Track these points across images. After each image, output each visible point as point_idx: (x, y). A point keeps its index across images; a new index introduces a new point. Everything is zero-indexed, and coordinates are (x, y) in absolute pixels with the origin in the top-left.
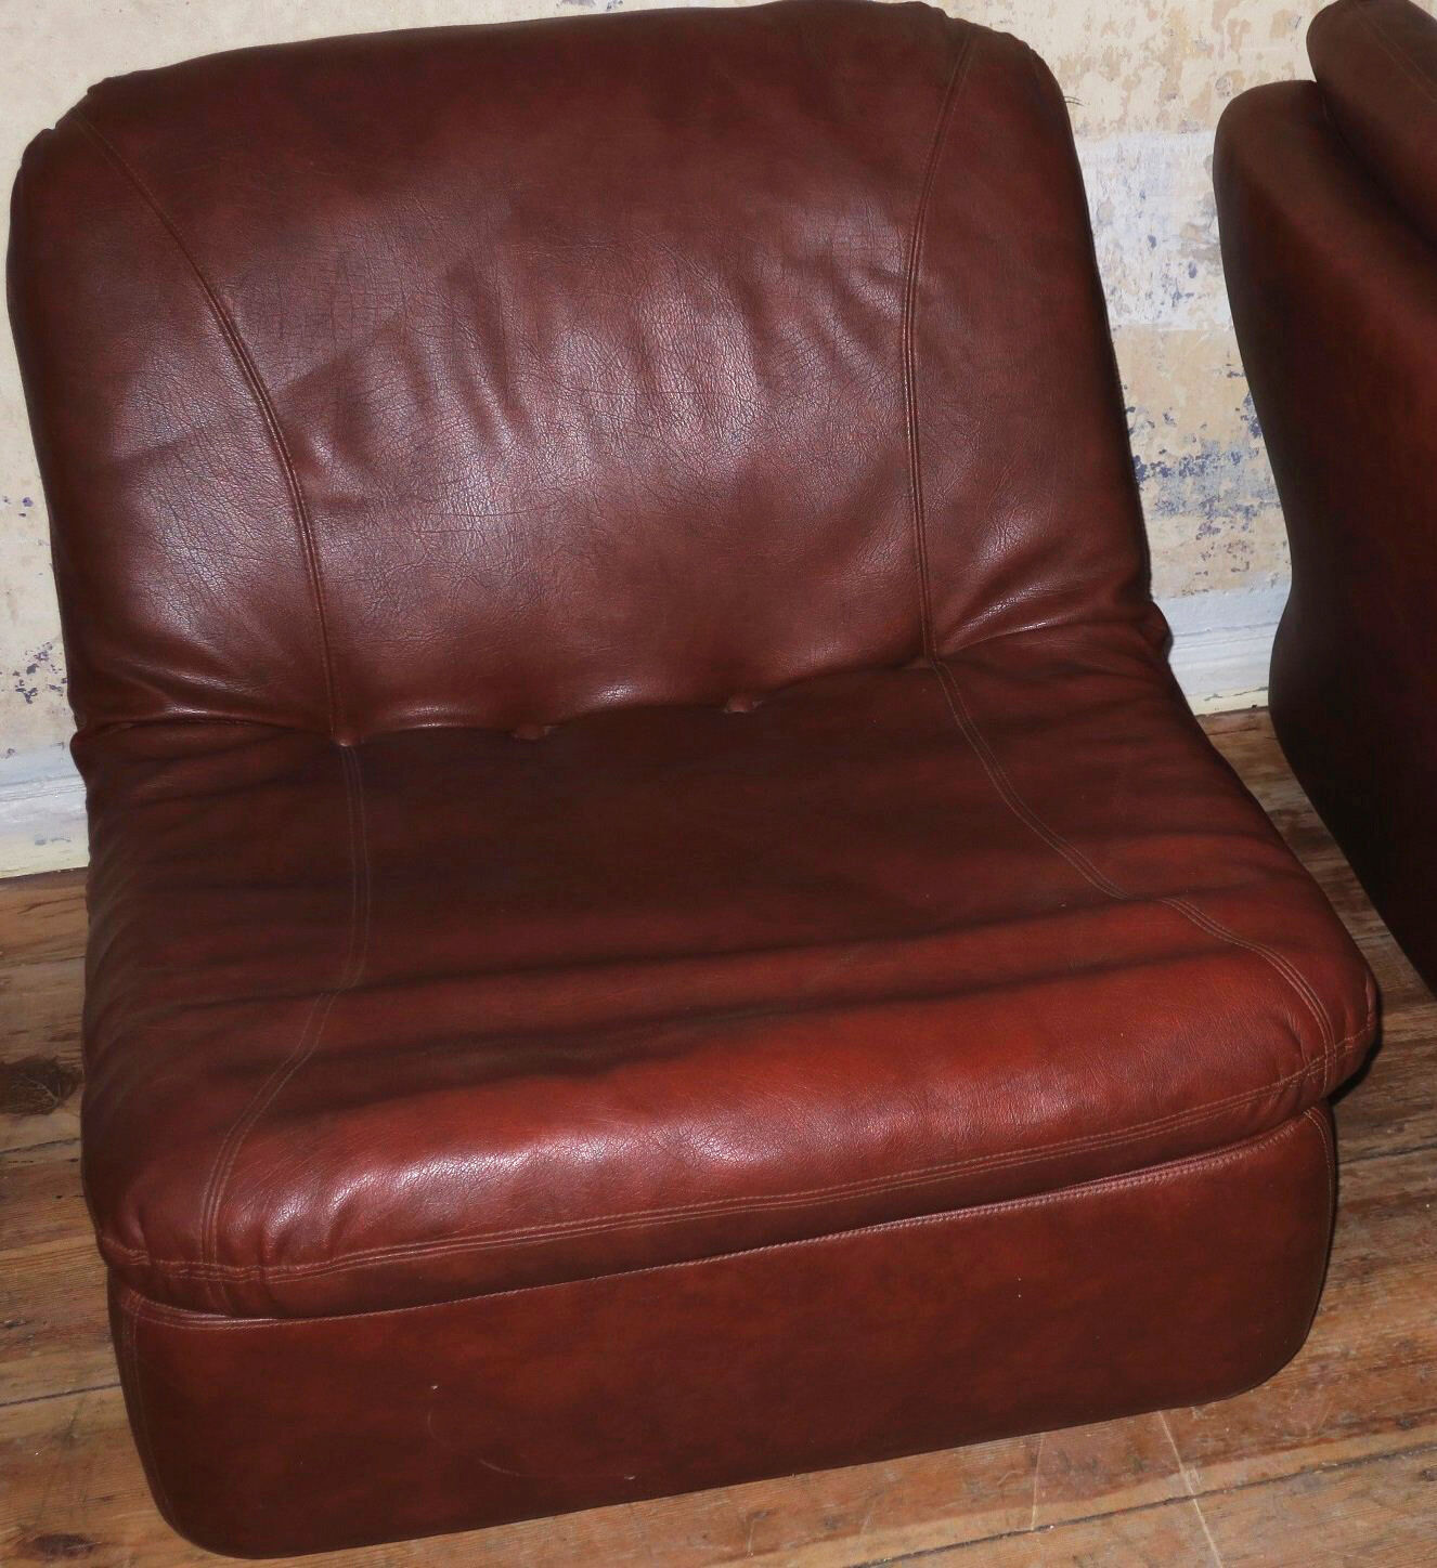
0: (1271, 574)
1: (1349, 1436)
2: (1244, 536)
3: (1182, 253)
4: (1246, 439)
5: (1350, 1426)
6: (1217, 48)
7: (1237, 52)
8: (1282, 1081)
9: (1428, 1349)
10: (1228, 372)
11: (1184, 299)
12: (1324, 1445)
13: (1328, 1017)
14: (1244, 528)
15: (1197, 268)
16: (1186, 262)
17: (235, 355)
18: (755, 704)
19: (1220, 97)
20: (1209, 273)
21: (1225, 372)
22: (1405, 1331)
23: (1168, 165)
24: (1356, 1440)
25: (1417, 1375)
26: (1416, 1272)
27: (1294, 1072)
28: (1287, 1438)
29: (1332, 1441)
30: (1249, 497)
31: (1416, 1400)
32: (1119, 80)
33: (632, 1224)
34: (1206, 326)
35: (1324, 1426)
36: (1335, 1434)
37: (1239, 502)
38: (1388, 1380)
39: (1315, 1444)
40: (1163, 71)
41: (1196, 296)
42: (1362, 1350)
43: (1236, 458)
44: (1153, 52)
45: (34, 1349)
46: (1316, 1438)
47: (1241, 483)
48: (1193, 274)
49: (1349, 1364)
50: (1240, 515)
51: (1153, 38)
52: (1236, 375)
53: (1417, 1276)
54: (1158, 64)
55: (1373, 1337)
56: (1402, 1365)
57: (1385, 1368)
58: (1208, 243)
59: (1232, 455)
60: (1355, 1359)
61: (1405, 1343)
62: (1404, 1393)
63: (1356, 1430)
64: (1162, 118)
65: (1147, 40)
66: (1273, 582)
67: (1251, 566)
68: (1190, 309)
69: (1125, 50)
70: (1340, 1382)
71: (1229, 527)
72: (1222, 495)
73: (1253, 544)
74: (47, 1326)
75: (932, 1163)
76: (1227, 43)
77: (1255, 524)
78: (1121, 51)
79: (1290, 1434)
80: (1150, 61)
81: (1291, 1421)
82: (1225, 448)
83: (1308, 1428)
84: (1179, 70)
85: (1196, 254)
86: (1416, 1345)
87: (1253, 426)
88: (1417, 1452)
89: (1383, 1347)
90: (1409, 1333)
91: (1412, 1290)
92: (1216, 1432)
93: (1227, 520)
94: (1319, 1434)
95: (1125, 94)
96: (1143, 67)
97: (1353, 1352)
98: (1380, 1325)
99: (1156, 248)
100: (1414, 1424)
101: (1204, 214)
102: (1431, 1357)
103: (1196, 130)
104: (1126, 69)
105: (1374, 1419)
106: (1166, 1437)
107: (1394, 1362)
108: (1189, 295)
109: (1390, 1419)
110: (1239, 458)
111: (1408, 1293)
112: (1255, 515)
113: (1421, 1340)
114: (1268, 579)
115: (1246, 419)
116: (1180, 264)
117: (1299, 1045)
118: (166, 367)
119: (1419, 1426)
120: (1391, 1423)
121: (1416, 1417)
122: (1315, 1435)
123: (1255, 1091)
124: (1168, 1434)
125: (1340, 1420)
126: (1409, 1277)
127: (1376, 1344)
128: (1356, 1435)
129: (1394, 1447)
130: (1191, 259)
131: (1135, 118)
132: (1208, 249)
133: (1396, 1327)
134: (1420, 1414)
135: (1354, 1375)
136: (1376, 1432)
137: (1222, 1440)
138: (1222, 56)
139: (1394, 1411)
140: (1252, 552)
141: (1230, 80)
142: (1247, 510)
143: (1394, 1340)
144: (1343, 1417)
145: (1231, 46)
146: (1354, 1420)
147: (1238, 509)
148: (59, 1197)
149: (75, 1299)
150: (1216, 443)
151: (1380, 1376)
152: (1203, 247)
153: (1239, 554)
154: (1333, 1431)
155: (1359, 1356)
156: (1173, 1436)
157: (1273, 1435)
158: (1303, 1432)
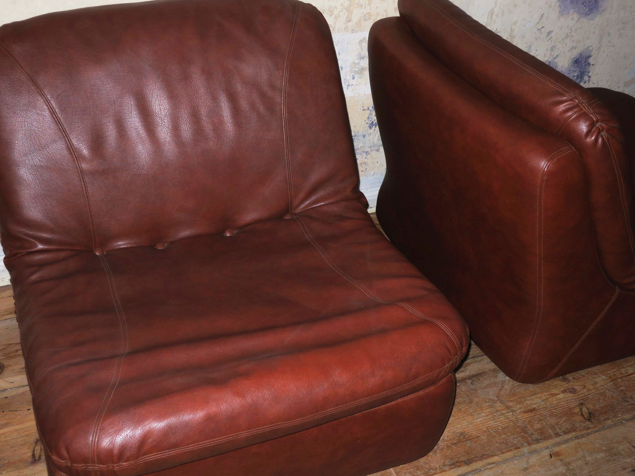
0: (373, 172)
1: (451, 469)
2: (365, 160)
3: (351, 71)
4: (367, 130)
5: (451, 465)
6: (364, 5)
7: (370, 6)
8: (446, 366)
9: (469, 435)
10: (363, 109)
11: (350, 86)
12: (443, 473)
13: (459, 343)
14: (365, 158)
15: (355, 76)
16: (352, 75)
17: (57, 122)
18: (235, 232)
19: (364, 21)
20: (358, 78)
21: (362, 109)
22: (461, 429)
23: (348, 43)
24: (454, 470)
25: (468, 445)
26: (459, 408)
27: (450, 362)
28: (432, 471)
29: (446, 471)
30: (367, 148)
31: (469, 454)
32: (333, 16)
33: (240, 436)
34: (357, 95)
35: (442, 466)
36: (446, 468)
37: (364, 150)
38: (459, 447)
39: (441, 472)
40: (347, 13)
41: (354, 85)
42: (449, 437)
43: (364, 136)
44: (344, 7)
45: (3, 470)
46: (441, 470)
47: (365, 144)
48: (353, 78)
49: (445, 443)
50: (364, 154)
51: (344, 2)
52: (365, 110)
53: (460, 409)
54: (346, 11)
55: (451, 432)
56: (462, 442)
57: (457, 443)
58: (359, 68)
59: (363, 135)
60: (447, 441)
61: (461, 434)
62: (465, 452)
63: (453, 466)
64: (346, 28)
65: (342, 3)
66: (374, 174)
67: (367, 170)
68: (352, 90)
69: (335, 6)
70: (444, 449)
71: (361, 158)
72: (359, 148)
73: (368, 163)
74: (6, 461)
75: (338, 405)
76: (367, 4)
77: (369, 156)
78: (334, 7)
79: (433, 470)
80: (343, 10)
81: (432, 465)
82: (361, 133)
83: (438, 467)
84: (352, 12)
85: (355, 72)
86: (465, 434)
87: (369, 126)
88: (473, 473)
89: (455, 435)
90: (462, 430)
91: (460, 415)
92: (409, 471)
93: (361, 156)
94: (441, 469)
95: (335, 21)
96: (341, 11)
97: (446, 438)
98: (452, 428)
99: (342, 70)
100: (470, 463)
101: (358, 59)
102: (471, 438)
103: (357, 32)
104: (336, 12)
105: (457, 462)
106: (393, 474)
107: (460, 441)
108: (352, 85)
109: (462, 461)
110: (365, 136)
111: (459, 416)
112: (369, 154)
113: (466, 432)
114: (372, 174)
115: (368, 124)
116: (350, 75)
117: (451, 353)
118: (32, 127)
119: (472, 463)
120: (463, 463)
121: (471, 460)
122: (440, 469)
123: (438, 370)
124: (394, 473)
125: (447, 463)
126: (457, 410)
127: (452, 435)
128: (453, 468)
129: (466, 471)
130: (353, 73)
131: (338, 28)
132: (359, 70)
133: (457, 428)
134: (472, 459)
135: (448, 447)
136: (459, 466)
137: (411, 473)
138: (365, 8)
139: (463, 459)
140: (368, 165)
141: (367, 15)
142: (367, 152)
143: (458, 433)
144: (448, 462)
145: (368, 4)
146: (451, 463)
147: (364, 152)
148: (3, 412)
149: (15, 450)
150: (358, 132)
151: (456, 446)
152: (357, 69)
153: (364, 166)
154: (445, 467)
155: (448, 439)
156: (395, 473)
157: (427, 470)
158: (436, 469)
